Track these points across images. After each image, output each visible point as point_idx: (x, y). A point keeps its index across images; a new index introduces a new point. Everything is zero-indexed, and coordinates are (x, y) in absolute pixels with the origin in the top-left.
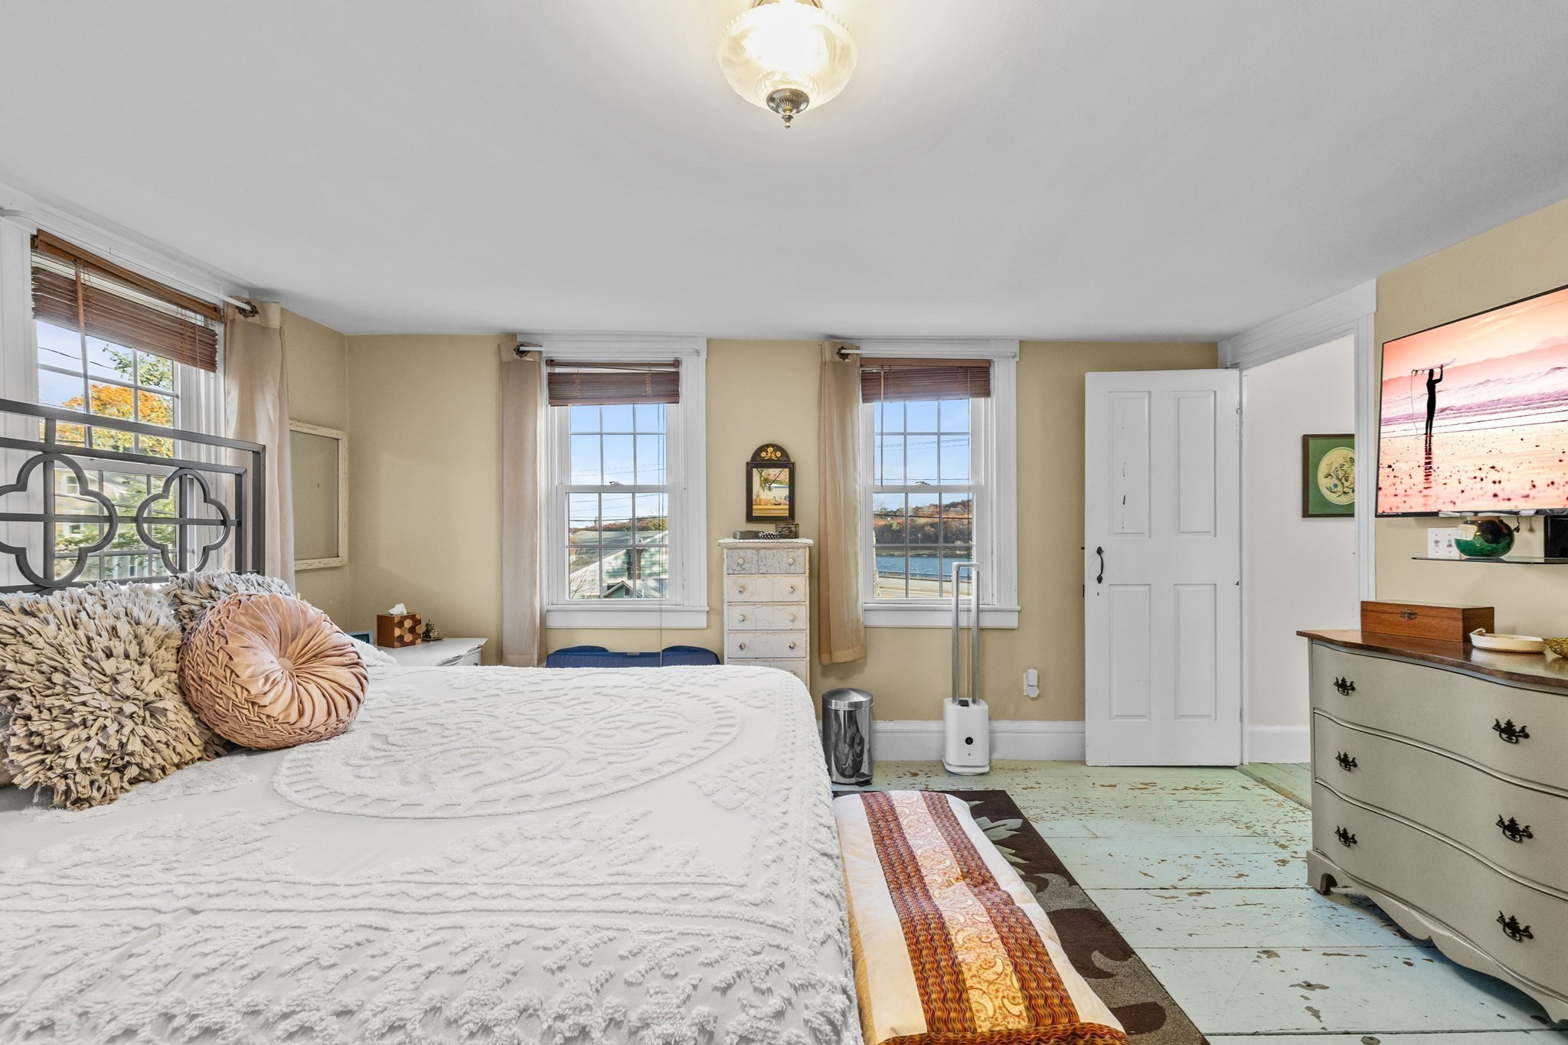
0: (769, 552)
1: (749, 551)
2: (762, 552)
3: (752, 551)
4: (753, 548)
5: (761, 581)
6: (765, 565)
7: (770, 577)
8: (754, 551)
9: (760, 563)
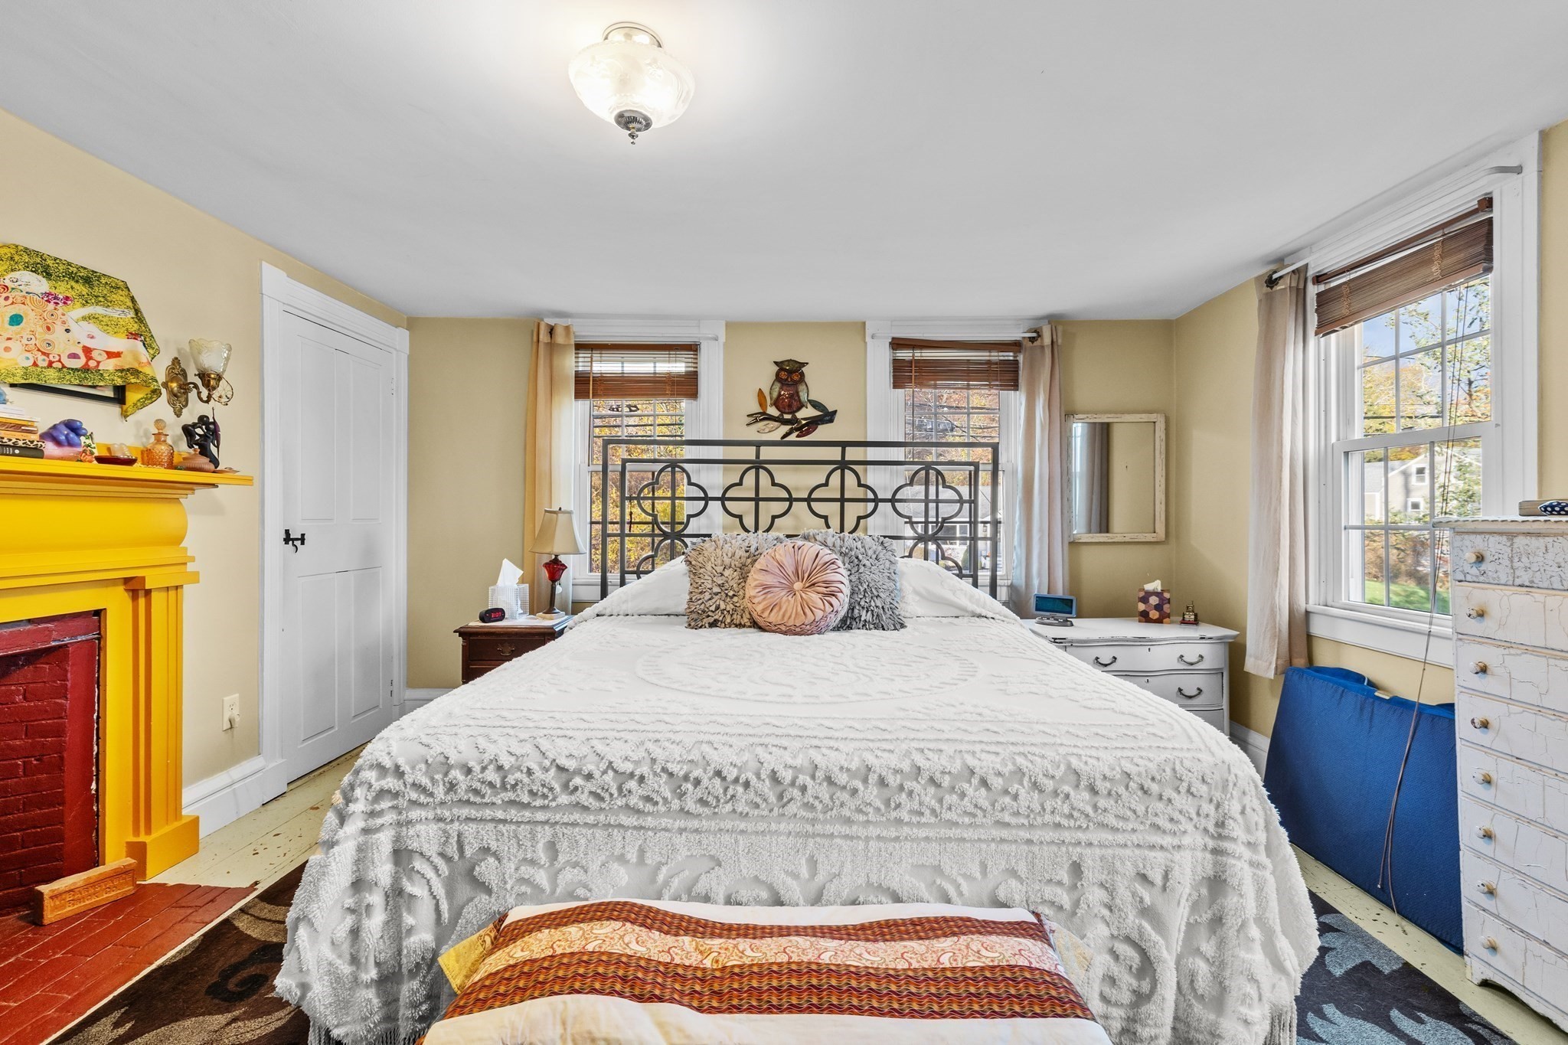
0: (1535, 543)
1: (1493, 539)
2: (1520, 541)
3: (1498, 538)
4: (1501, 534)
5: (1520, 600)
6: (1527, 569)
7: (1538, 595)
8: (1504, 539)
9: (1516, 564)
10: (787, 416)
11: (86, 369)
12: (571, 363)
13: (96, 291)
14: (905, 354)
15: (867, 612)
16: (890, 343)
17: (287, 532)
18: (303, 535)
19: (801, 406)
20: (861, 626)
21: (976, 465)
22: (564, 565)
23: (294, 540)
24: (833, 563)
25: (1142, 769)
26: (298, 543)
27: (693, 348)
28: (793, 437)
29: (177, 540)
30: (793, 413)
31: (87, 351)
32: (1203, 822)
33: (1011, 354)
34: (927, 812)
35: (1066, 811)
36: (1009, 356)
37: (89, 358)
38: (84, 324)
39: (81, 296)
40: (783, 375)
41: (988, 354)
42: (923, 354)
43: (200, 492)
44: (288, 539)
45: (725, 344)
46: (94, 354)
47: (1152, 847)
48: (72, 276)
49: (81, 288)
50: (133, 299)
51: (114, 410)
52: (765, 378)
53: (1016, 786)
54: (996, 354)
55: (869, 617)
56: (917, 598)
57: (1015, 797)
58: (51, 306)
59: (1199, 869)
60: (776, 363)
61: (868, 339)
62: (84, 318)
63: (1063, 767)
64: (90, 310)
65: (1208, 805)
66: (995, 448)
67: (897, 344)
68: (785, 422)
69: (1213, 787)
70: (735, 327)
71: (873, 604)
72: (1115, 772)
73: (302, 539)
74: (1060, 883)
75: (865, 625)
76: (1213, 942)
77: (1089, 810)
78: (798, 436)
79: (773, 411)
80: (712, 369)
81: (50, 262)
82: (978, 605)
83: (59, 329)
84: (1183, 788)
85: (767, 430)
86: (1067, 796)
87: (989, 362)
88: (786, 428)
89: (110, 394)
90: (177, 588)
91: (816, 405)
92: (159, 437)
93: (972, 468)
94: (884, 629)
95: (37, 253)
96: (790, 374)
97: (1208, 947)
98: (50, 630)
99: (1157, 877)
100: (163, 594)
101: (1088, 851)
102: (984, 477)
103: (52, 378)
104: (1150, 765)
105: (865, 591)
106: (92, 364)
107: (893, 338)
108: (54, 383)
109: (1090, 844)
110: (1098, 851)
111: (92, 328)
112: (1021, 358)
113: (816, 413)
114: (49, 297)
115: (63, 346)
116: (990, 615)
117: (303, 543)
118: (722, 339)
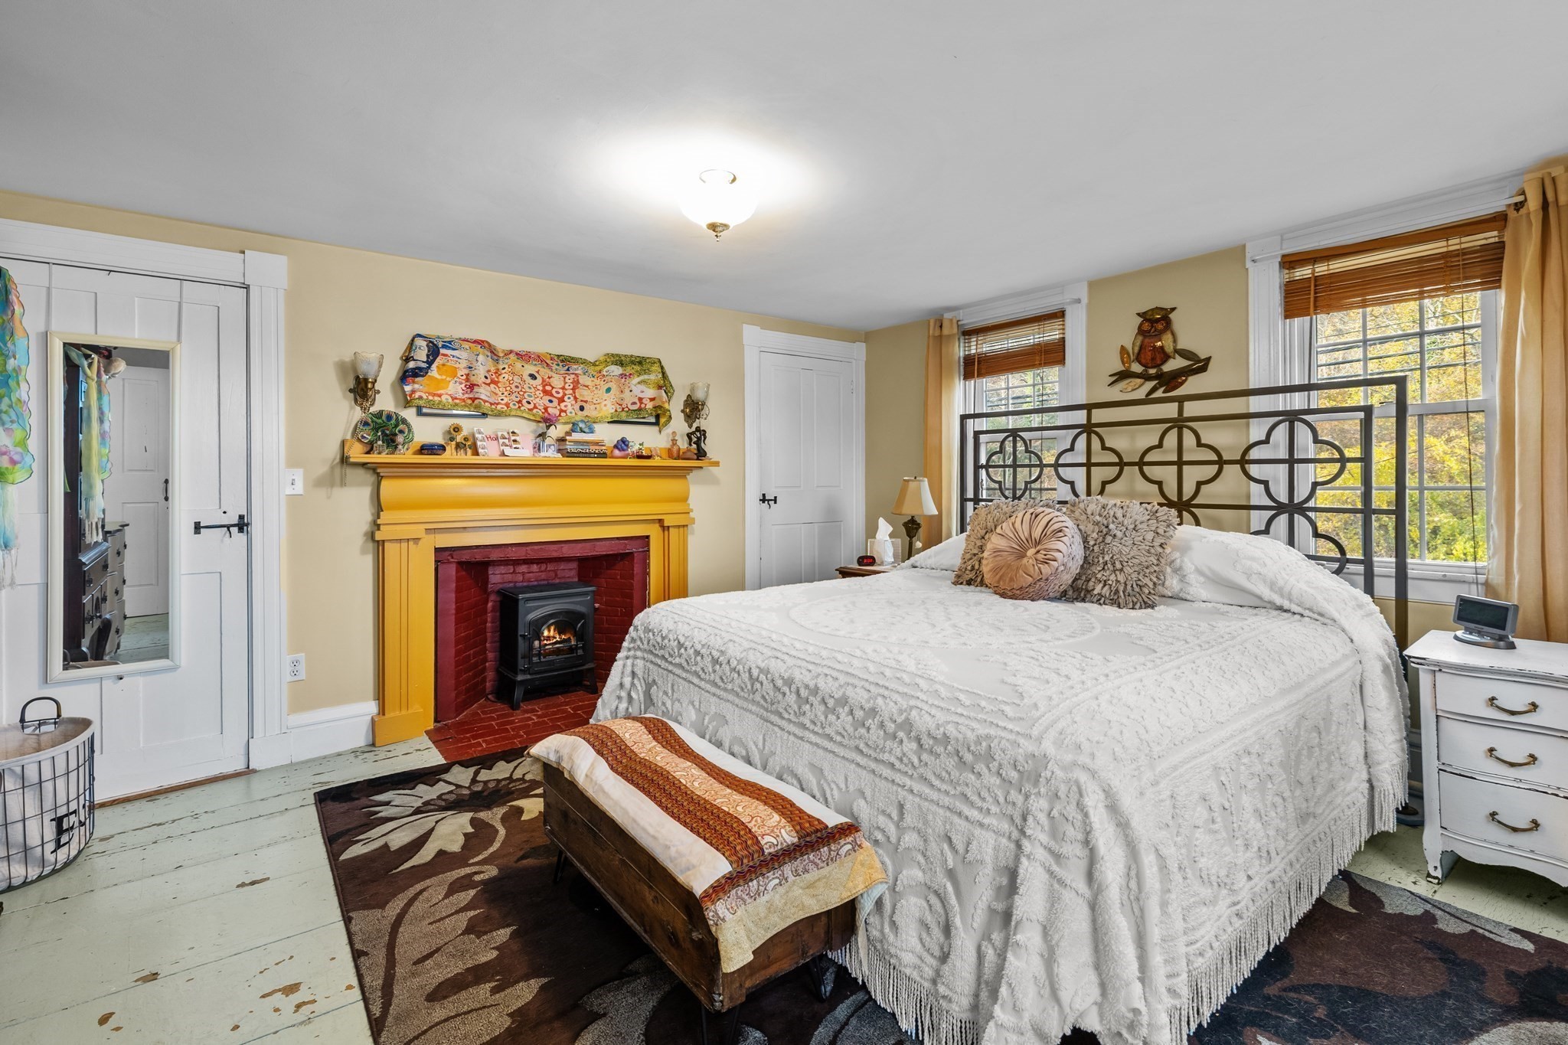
10: (1152, 371)
11: (640, 409)
12: (960, 350)
13: (645, 367)
14: (1303, 272)
15: (1105, 585)
16: (1280, 263)
17: (764, 495)
18: (776, 497)
19: (1166, 357)
20: (1095, 600)
21: (1368, 410)
22: (919, 524)
23: (768, 500)
24: (1060, 531)
25: (960, 736)
26: (772, 503)
27: (1060, 315)
28: (1159, 394)
29: (685, 499)
30: (1158, 366)
31: (640, 399)
32: (1010, 810)
33: (1495, 233)
34: (819, 724)
35: (899, 755)
36: (1491, 236)
37: (641, 403)
38: (639, 386)
39: (637, 371)
40: (1146, 326)
41: (1445, 243)
42: (1331, 267)
43: (695, 473)
44: (764, 500)
45: (1089, 306)
46: (644, 401)
47: (960, 814)
48: (633, 363)
49: (637, 368)
50: (662, 368)
51: (656, 428)
52: (1127, 334)
53: (870, 721)
54: (1457, 241)
55: (1106, 591)
56: (1202, 579)
57: (868, 729)
58: (623, 380)
59: (1001, 855)
60: (1138, 314)
61: (1249, 264)
62: (639, 383)
63: (903, 717)
64: (642, 378)
65: (1017, 794)
66: (1400, 383)
67: (1290, 262)
68: (1147, 378)
69: (1025, 778)
70: (1098, 285)
71: (1113, 577)
72: (938, 732)
73: (775, 500)
74: (889, 816)
75: (1100, 600)
76: (1002, 935)
77: (916, 761)
78: (1164, 392)
79: (1137, 368)
80: (1076, 332)
81: (623, 358)
82: (1282, 596)
83: (627, 391)
84: (994, 766)
85: (1130, 389)
86: (901, 741)
87: (1445, 256)
88: (1150, 385)
89: (653, 420)
90: (684, 526)
91: (1185, 354)
92: (674, 442)
93: (1362, 415)
94: (1119, 607)
95: (617, 355)
96: (1156, 322)
97: (996, 937)
98: (626, 544)
99: (959, 842)
100: (676, 530)
101: (910, 797)
102: (1384, 425)
103: (624, 416)
104: (969, 734)
105: (1106, 563)
106: (643, 406)
107: (1284, 256)
108: (624, 418)
109: (912, 791)
110: (917, 800)
111: (642, 387)
112: (1507, 238)
113: (1186, 363)
114: (622, 376)
115: (629, 399)
116: (1295, 608)
117: (775, 503)
118: (1085, 301)
